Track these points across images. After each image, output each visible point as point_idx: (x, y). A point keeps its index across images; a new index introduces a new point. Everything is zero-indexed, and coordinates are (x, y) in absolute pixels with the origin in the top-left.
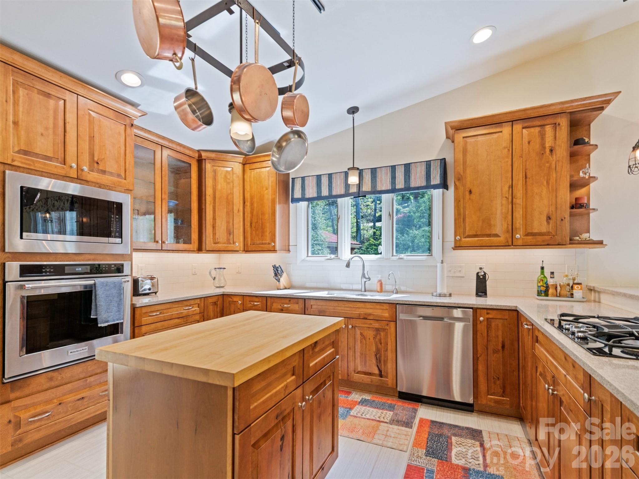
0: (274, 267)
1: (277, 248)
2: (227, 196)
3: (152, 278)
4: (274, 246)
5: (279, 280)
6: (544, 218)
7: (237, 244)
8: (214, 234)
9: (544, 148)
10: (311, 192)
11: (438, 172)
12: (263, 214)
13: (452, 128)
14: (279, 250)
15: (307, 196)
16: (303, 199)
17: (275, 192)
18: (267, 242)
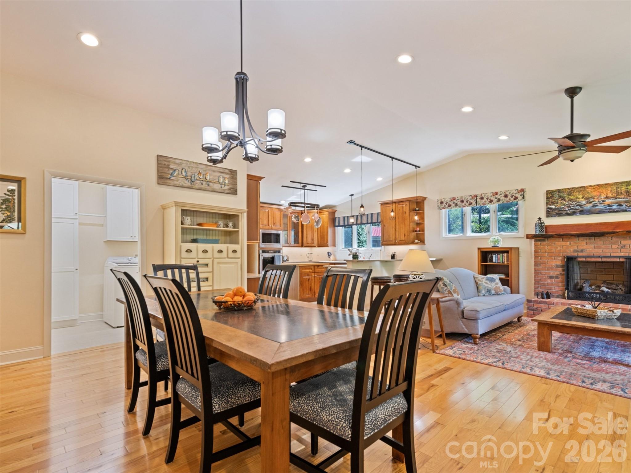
0: (328, 253)
1: (329, 245)
2: (312, 225)
3: (287, 256)
5: (330, 258)
6: (404, 235)
7: (315, 244)
8: (307, 240)
9: (403, 212)
10: (342, 223)
11: (380, 217)
12: (324, 232)
13: (380, 203)
14: (331, 246)
15: (341, 225)
16: (339, 226)
17: (328, 224)
18: (326, 243)
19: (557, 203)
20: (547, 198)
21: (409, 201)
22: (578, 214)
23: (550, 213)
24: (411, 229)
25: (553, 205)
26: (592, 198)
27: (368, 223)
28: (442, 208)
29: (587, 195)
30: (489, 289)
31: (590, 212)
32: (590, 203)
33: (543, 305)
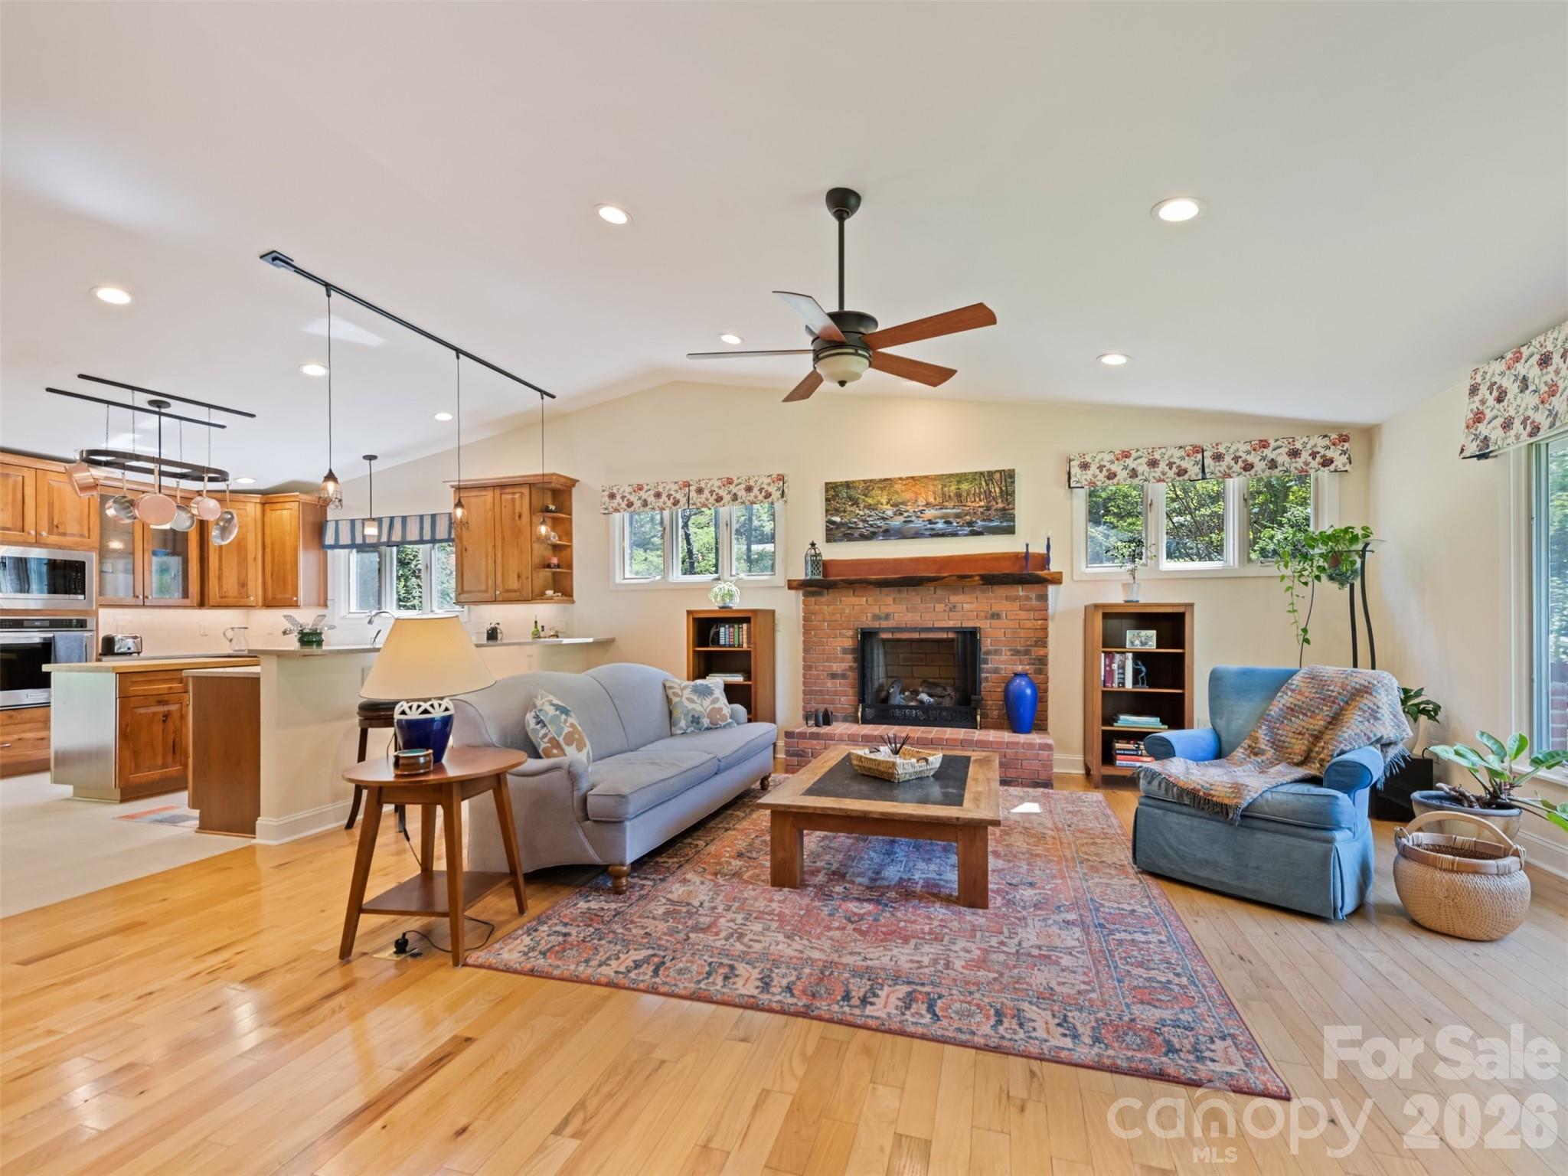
1: (301, 601)
3: (134, 637)
4: (297, 601)
6: (516, 577)
7: (252, 598)
8: (220, 586)
9: (514, 513)
10: (345, 539)
12: (285, 563)
13: (452, 487)
14: (308, 605)
15: (341, 543)
16: (337, 546)
17: (297, 539)
18: (290, 596)
19: (845, 511)
20: (827, 500)
21: (531, 485)
22: (881, 538)
23: (835, 532)
24: (537, 560)
25: (837, 515)
26: (902, 503)
27: (421, 542)
28: (611, 510)
29: (895, 498)
30: (696, 716)
31: (901, 534)
32: (901, 514)
33: (815, 742)
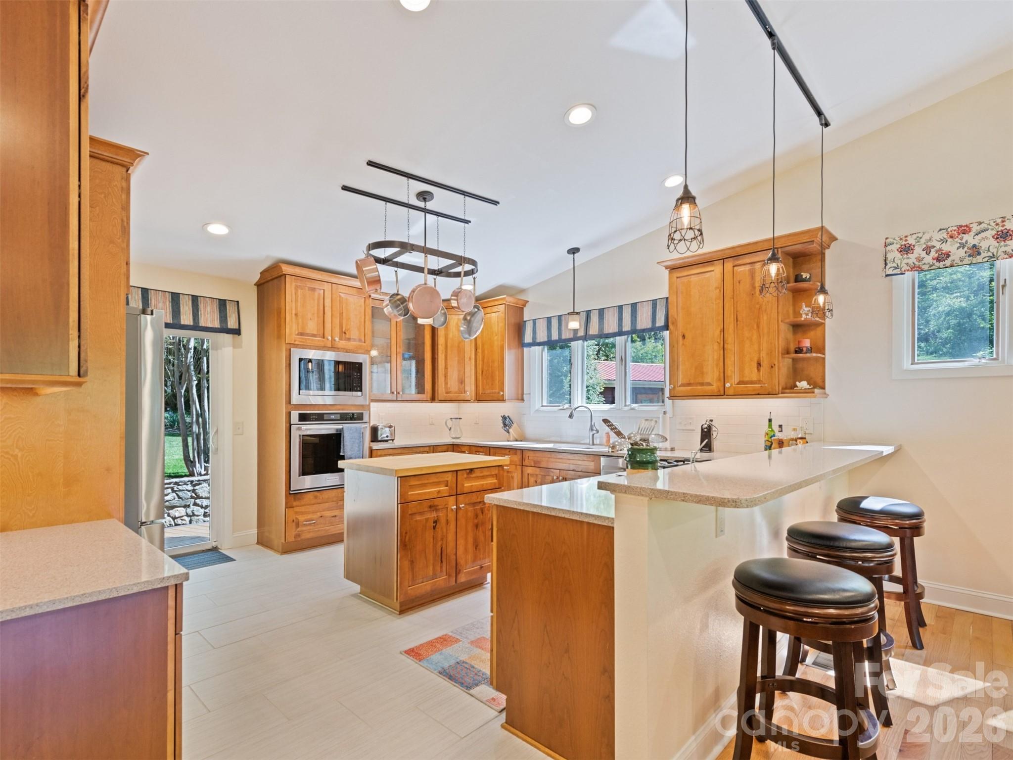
0: (504, 418)
1: (506, 397)
2: (459, 343)
3: (390, 427)
4: (503, 395)
5: (508, 432)
6: (755, 365)
7: (468, 393)
8: (446, 383)
9: (754, 288)
10: (542, 337)
11: (663, 311)
12: (493, 362)
13: (667, 268)
14: (511, 399)
15: (538, 341)
16: (534, 344)
17: (503, 340)
18: (497, 391)
24: (782, 344)
27: (620, 333)
28: (905, 267)
